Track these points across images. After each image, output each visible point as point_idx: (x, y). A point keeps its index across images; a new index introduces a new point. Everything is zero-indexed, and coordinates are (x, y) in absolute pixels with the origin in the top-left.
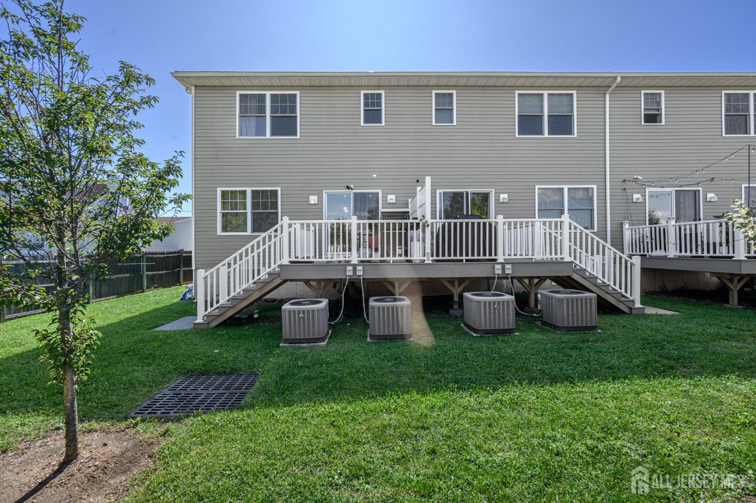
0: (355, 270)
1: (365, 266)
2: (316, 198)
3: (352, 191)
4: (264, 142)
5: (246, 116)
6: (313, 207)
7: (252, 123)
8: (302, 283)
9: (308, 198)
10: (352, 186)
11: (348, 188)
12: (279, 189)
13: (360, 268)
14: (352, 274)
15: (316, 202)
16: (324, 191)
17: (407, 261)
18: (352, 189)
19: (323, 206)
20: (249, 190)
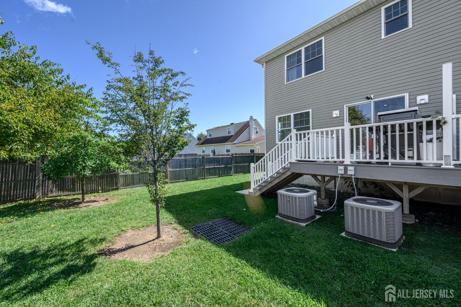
0: (346, 170)
1: (357, 167)
2: (338, 112)
3: (372, 101)
4: (302, 81)
5: (291, 68)
6: (337, 119)
7: (295, 70)
8: (310, 176)
9: (332, 113)
10: (372, 96)
11: (368, 98)
12: (310, 110)
13: (352, 168)
14: (343, 173)
15: (338, 115)
16: (345, 106)
17: (418, 164)
18: (372, 99)
19: (344, 118)
20: (292, 115)
